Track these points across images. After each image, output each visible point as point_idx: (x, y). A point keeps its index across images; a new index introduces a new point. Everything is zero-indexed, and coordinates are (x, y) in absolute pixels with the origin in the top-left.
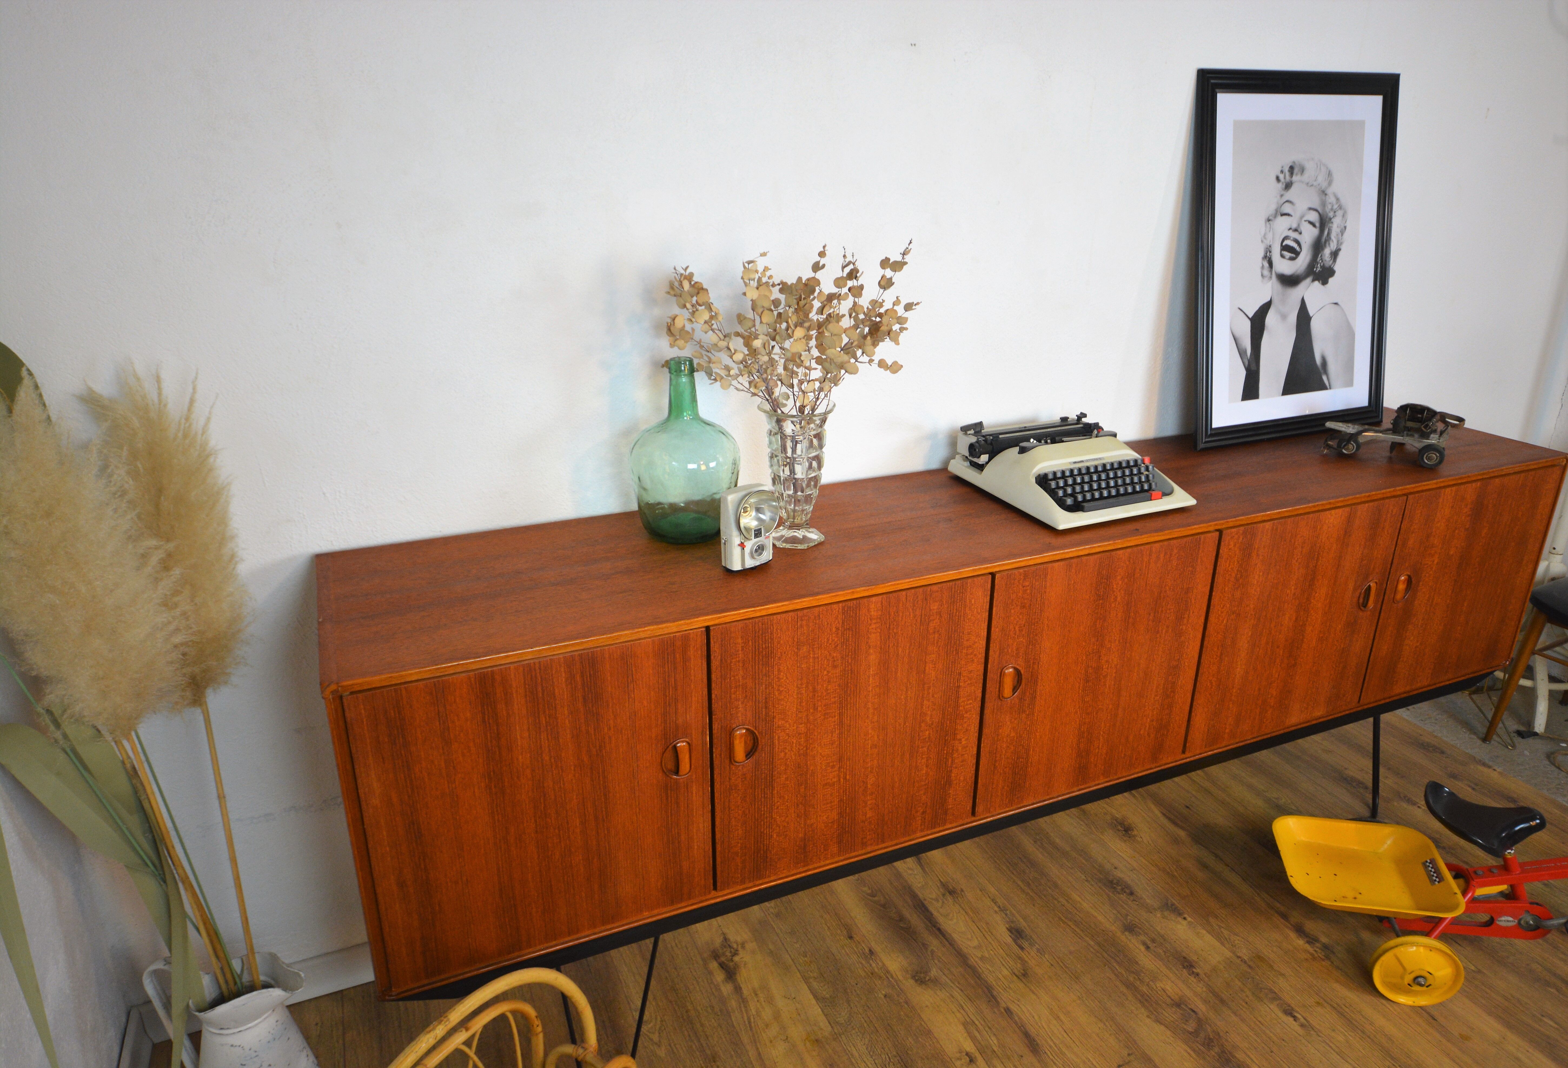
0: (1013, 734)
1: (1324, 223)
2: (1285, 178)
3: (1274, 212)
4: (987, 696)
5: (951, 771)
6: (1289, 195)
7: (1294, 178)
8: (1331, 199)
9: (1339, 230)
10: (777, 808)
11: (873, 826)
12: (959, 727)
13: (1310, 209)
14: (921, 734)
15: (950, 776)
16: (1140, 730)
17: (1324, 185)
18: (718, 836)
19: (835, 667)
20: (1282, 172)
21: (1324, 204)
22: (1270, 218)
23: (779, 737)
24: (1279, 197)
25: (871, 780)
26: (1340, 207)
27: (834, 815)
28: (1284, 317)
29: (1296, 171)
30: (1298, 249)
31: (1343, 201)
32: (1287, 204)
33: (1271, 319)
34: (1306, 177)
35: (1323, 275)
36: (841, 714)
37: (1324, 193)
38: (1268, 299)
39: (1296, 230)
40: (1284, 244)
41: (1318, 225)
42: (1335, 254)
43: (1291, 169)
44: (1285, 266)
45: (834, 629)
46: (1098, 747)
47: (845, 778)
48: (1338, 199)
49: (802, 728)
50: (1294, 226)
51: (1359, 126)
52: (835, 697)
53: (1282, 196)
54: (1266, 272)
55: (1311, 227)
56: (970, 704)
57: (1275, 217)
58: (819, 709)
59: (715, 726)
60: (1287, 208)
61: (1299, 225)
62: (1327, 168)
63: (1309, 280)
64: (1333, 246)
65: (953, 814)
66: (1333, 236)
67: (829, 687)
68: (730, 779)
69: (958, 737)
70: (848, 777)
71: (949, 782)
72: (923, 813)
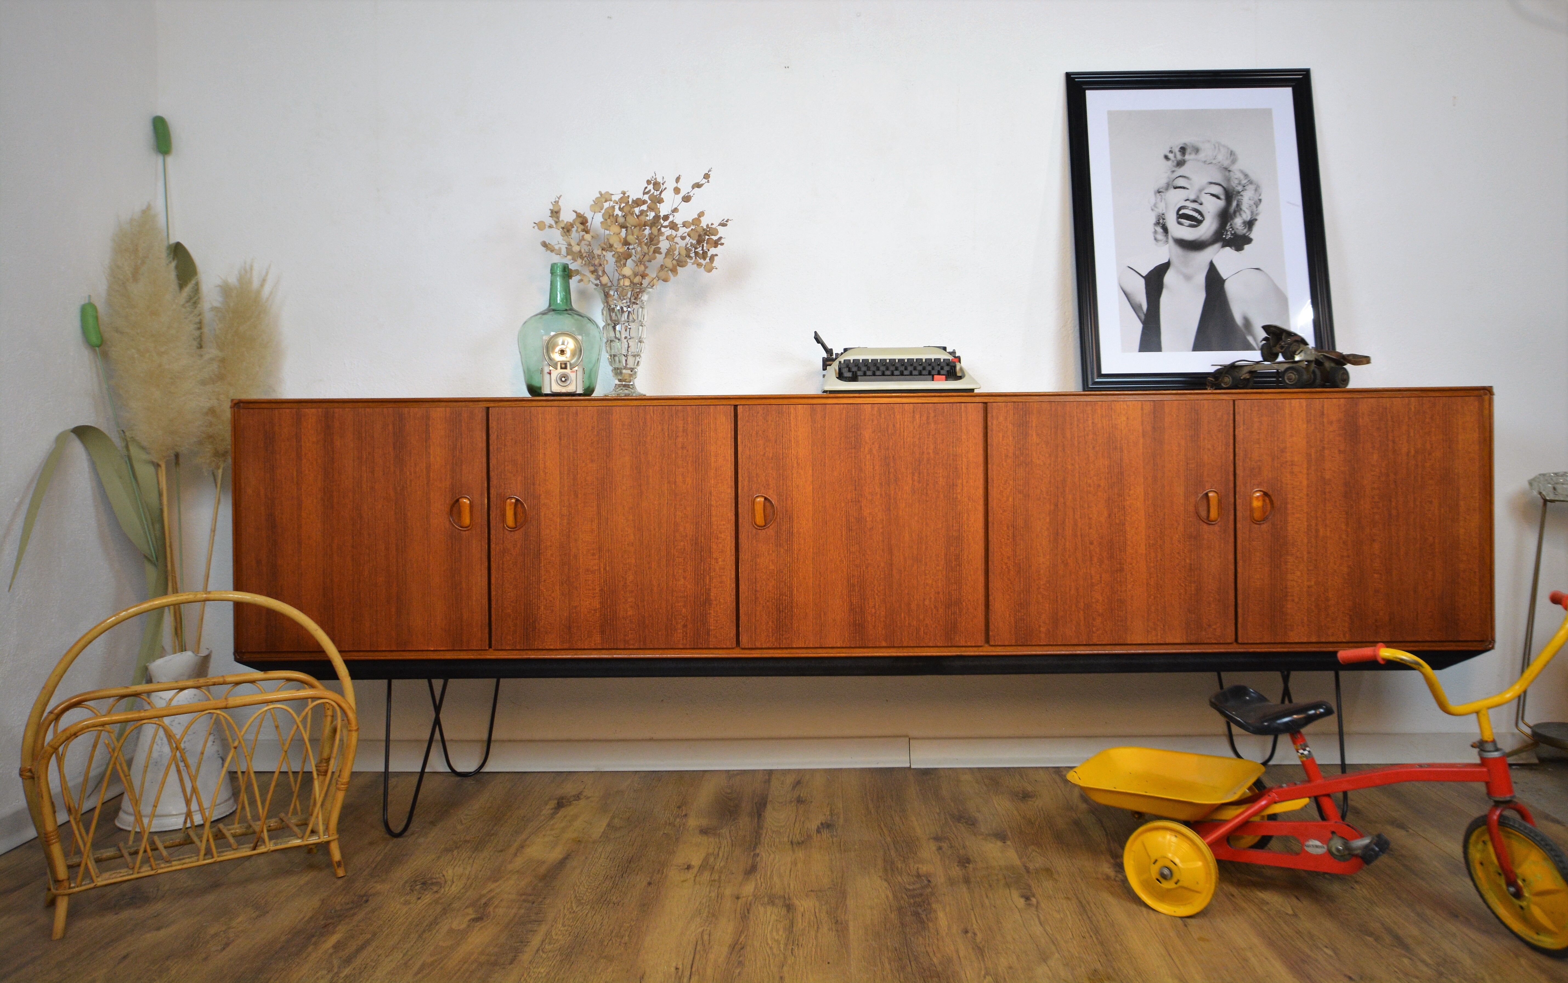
0: (772, 567)
1: (1230, 195)
2: (1175, 157)
3: (1165, 185)
4: (740, 520)
5: (710, 590)
6: (1181, 171)
7: (1187, 157)
8: (1236, 175)
9: (1252, 202)
10: (545, 581)
11: (634, 626)
12: (714, 546)
13: (1211, 183)
14: (676, 543)
15: (708, 595)
16: (924, 600)
17: (1226, 163)
18: (493, 593)
19: (592, 461)
20: (1171, 152)
21: (1228, 180)
22: (1160, 190)
23: (545, 514)
24: (1169, 173)
25: (630, 577)
26: (1251, 182)
27: (596, 604)
28: (1188, 278)
29: (1188, 151)
30: (1199, 217)
31: (1253, 176)
32: (1180, 179)
33: (1169, 278)
34: (1202, 156)
35: (1239, 242)
36: (599, 506)
37: (1227, 170)
38: (1167, 261)
39: (1194, 201)
40: (1181, 212)
41: (1222, 197)
42: (1250, 224)
43: (1183, 150)
44: (1188, 233)
45: (590, 428)
46: (874, 606)
47: (605, 569)
48: (1246, 176)
49: (565, 511)
50: (1192, 197)
51: (1266, 114)
52: (593, 489)
53: (1173, 172)
54: (1160, 236)
55: (1214, 199)
56: (724, 525)
57: (1167, 189)
58: (580, 496)
59: (492, 491)
60: (1181, 182)
61: (1198, 197)
62: (1228, 149)
63: (1217, 246)
64: (1247, 216)
65: (717, 637)
66: (1245, 207)
67: (588, 478)
68: (503, 541)
69: (714, 556)
70: (608, 569)
71: (708, 601)
72: (685, 626)
